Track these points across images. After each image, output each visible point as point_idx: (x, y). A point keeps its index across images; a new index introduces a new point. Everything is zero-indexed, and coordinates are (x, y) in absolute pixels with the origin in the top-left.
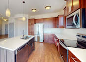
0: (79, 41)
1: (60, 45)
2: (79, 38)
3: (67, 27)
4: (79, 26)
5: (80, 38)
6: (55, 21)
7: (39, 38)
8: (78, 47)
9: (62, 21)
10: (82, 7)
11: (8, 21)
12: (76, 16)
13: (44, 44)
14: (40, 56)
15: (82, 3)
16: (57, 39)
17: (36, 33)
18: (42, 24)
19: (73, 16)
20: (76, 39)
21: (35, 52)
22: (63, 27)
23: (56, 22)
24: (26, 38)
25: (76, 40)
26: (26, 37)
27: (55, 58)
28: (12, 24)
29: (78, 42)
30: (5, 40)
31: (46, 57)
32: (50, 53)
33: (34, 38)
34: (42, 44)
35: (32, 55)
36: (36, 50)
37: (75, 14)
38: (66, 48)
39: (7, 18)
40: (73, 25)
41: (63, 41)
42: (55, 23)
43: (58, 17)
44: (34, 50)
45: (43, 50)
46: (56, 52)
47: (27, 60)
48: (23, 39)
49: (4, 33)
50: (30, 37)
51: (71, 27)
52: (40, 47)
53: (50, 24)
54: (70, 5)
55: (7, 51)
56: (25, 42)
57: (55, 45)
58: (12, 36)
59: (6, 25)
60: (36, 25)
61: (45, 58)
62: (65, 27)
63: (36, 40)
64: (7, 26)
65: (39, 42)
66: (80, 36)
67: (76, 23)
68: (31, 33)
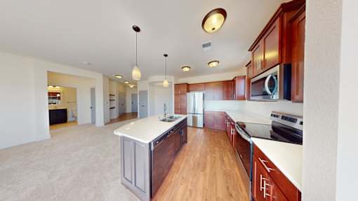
0: (276, 125)
1: (237, 133)
2: (275, 119)
3: (252, 98)
4: (276, 96)
5: (279, 120)
6: (228, 87)
7: (195, 119)
8: (273, 138)
9: (241, 87)
10: (284, 62)
11: (136, 87)
12: (272, 77)
13: (205, 131)
14: (198, 155)
15: (284, 55)
16: (231, 121)
17: (190, 110)
18: (201, 94)
19: (265, 78)
20: (269, 121)
21: (187, 146)
22: (243, 98)
23: (230, 89)
24: (171, 119)
25: (270, 123)
26: (171, 117)
27: (225, 159)
28: (144, 93)
29: (273, 128)
30: (132, 123)
31: (209, 157)
32: (217, 149)
33: (186, 119)
34: (201, 132)
35: (182, 152)
36: (189, 142)
37: (269, 74)
38: (249, 140)
39: (135, 83)
40: (265, 94)
41: (243, 126)
42: (228, 92)
43: (234, 81)
44: (186, 142)
45: (202, 142)
46: (228, 147)
47: (172, 164)
48: (164, 120)
49: (129, 110)
50: (179, 117)
51: (260, 98)
52: (196, 137)
53: (218, 93)
54: (260, 58)
55: (135, 143)
56: (169, 126)
57: (227, 133)
58: (144, 116)
59: (132, 95)
60: (190, 95)
61: (206, 158)
62: (249, 99)
63: (190, 123)
64: (134, 96)
65: (195, 127)
66: (277, 116)
67: (271, 91)
68: (180, 109)
